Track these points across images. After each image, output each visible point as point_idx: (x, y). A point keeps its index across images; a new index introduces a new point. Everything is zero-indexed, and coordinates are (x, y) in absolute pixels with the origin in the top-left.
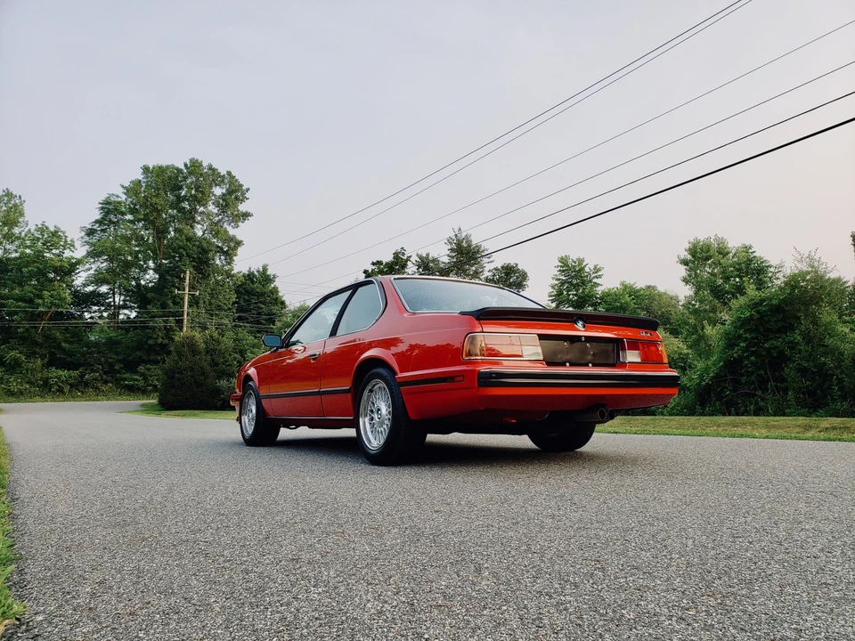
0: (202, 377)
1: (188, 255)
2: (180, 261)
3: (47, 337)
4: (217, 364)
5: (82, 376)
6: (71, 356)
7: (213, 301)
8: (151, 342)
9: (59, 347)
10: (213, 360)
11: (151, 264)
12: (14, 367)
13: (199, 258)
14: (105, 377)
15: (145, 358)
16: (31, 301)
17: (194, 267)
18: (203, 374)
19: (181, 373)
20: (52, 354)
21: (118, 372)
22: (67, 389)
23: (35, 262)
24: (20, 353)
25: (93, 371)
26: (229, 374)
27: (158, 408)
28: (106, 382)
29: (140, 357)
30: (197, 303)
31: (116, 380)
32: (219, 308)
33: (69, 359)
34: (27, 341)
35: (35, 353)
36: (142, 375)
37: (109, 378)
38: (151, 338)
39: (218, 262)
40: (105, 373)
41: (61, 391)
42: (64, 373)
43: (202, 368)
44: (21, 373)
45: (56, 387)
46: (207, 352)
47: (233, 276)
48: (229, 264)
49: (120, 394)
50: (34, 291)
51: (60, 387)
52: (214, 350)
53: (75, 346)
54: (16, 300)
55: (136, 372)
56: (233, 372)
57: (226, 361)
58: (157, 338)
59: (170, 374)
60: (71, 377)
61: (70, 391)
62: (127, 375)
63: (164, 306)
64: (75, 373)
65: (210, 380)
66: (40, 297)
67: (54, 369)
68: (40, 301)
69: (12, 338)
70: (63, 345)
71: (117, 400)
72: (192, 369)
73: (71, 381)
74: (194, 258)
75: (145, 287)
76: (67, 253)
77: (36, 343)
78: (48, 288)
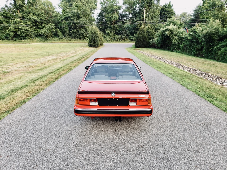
0: (145, 39)
1: (146, 2)
2: (144, 4)
3: (114, 27)
4: (149, 35)
5: (122, 37)
6: (119, 31)
7: (153, 15)
8: (136, 28)
9: (117, 29)
10: (148, 34)
11: (138, 5)
12: (108, 34)
13: (149, 3)
14: (126, 37)
15: (135, 32)
16: (110, 18)
17: (148, 5)
18: (145, 38)
19: (140, 38)
20: (115, 31)
21: (129, 36)
22: (118, 40)
23: (111, 8)
24: (109, 31)
25: (124, 35)
26: (153, 38)
27: (135, 47)
28: (127, 38)
29: (134, 32)
30: (149, 16)
31: (129, 38)
32: (155, 17)
33: (119, 32)
34: (110, 28)
35: (112, 31)
36: (135, 36)
37: (127, 37)
38: (136, 27)
39: (155, 3)
40: (127, 36)
41: (117, 40)
42: (118, 36)
43: (145, 37)
44: (109, 36)
45: (116, 39)
46: (147, 32)
47: (159, 7)
48: (158, 3)
49: (130, 41)
50: (111, 15)
51: (117, 39)
52: (149, 31)
53: (120, 29)
54: (107, 18)
55: (133, 36)
56: (154, 37)
57: (152, 34)
58: (138, 27)
59: (137, 38)
60: (119, 37)
61: (119, 41)
62: (131, 37)
63: (140, 17)
64: (120, 36)
65: (147, 40)
66: (112, 17)
67: (116, 35)
68: (112, 18)
69: (108, 27)
70: (118, 29)
71: (129, 43)
72: (142, 37)
73: (119, 38)
74: (148, 3)
75: (136, 12)
76: (118, 5)
77: (112, 28)
78: (114, 14)
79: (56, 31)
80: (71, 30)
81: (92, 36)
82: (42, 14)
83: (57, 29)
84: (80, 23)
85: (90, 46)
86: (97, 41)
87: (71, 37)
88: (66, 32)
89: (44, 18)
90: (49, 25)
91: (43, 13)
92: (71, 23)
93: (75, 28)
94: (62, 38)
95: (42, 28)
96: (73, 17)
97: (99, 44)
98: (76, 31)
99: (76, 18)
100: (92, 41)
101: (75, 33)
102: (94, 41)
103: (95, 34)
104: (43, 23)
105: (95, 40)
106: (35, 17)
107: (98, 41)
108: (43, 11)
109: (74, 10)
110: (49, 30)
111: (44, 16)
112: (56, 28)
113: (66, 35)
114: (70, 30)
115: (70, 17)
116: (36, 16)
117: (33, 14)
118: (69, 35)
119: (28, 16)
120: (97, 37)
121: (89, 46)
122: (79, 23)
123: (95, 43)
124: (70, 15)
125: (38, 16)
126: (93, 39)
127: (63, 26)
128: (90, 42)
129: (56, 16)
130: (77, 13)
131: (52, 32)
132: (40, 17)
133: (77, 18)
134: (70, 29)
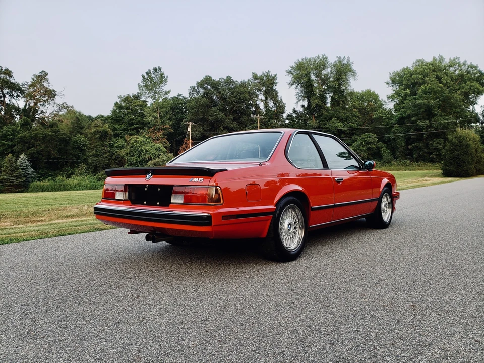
79: (378, 148)
80: (411, 145)
81: (452, 150)
82: (355, 118)
83: (380, 144)
84: (433, 127)
85: (447, 174)
86: (464, 162)
87: (409, 159)
88: (398, 148)
89: (357, 124)
90: (363, 136)
91: (355, 116)
92: (411, 128)
93: (420, 138)
94: (389, 162)
95: (351, 143)
96: (417, 115)
97: (470, 169)
98: (421, 145)
99: (423, 116)
100: (451, 163)
101: (420, 149)
102: (457, 163)
103: (462, 145)
104: (353, 134)
105: (459, 159)
106: (340, 125)
107: (468, 162)
108: (355, 111)
109: (418, 102)
110: (363, 147)
111: (357, 121)
112: (378, 141)
113: (398, 154)
114: (408, 144)
115: (409, 117)
116: (342, 122)
117: (338, 120)
118: (406, 155)
119: (328, 124)
120: (466, 153)
121: (442, 174)
122: (430, 126)
123: (461, 166)
124: (409, 112)
125: (345, 122)
126: (455, 157)
127: (392, 136)
128: (445, 165)
129: (381, 118)
130: (426, 105)
131: (369, 149)
132: (348, 123)
133: (427, 117)
134: (409, 141)
